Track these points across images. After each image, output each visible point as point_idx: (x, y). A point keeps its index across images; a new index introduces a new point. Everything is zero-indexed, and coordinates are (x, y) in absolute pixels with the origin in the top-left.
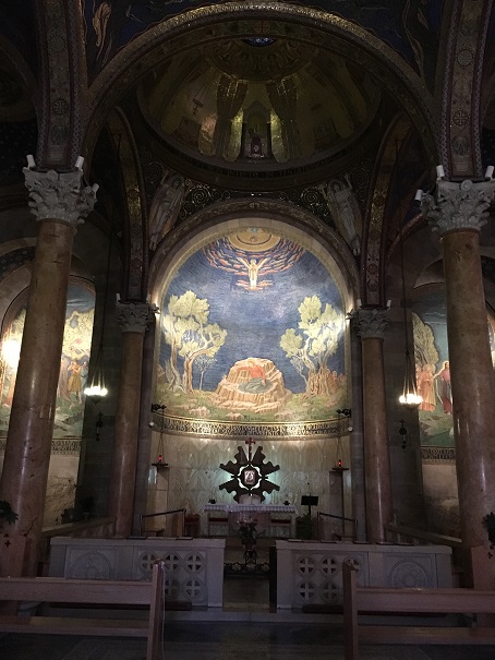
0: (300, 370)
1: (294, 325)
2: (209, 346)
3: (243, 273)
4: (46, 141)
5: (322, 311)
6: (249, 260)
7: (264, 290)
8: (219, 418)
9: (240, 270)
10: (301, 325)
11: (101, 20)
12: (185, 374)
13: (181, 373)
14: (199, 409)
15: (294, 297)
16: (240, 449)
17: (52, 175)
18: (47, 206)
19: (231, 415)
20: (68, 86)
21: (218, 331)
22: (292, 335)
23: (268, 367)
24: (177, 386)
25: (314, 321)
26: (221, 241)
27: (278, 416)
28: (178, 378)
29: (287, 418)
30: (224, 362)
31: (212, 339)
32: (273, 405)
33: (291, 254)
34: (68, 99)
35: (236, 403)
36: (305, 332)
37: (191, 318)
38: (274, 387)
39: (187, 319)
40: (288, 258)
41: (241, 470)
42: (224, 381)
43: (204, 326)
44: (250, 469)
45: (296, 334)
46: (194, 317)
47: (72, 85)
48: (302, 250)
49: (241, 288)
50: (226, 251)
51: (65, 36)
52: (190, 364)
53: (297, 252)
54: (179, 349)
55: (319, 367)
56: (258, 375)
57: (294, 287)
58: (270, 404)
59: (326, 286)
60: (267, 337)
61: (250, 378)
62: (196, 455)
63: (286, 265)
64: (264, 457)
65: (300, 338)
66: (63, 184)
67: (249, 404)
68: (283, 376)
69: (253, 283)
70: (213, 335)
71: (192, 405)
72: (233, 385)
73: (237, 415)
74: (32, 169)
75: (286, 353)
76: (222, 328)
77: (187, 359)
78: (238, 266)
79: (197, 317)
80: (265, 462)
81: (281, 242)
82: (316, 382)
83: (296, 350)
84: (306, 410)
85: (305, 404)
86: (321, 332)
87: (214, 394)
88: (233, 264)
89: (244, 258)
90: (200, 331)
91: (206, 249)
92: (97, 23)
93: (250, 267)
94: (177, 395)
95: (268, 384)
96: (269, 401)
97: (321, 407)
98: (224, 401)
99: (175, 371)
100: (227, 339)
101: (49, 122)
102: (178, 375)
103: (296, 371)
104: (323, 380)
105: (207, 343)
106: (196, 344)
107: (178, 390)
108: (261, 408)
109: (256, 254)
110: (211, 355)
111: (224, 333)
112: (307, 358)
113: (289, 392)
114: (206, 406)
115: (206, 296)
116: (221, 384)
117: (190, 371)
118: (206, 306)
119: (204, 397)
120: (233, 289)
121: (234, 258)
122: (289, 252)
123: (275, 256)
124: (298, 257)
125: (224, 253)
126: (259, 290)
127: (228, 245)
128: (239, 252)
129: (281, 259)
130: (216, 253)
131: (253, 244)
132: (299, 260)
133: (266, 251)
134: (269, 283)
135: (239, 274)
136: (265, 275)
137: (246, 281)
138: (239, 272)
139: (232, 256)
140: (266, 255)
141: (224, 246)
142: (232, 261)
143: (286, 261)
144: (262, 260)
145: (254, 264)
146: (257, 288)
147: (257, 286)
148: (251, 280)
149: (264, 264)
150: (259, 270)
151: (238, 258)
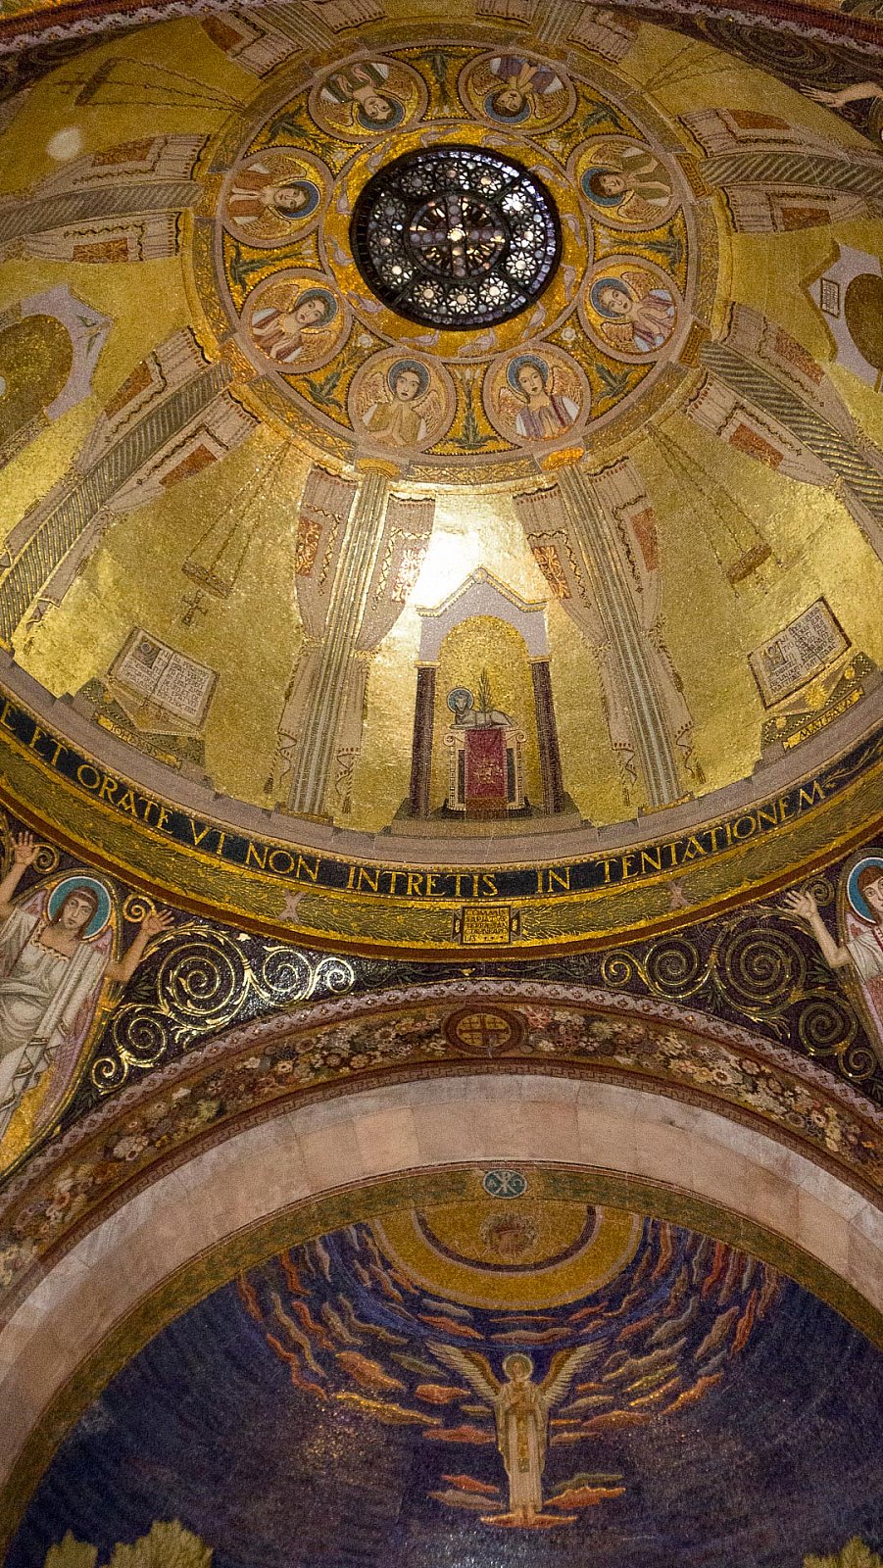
3: (471, 1434)
6: (496, 1359)
7: (582, 1526)
9: (452, 1413)
26: (339, 1244)
33: (708, 1312)
40: (696, 1331)
48: (756, 1281)
49: (458, 1517)
50: (369, 1303)
53: (739, 1299)
57: (740, 1500)
63: (692, 1377)
78: (438, 1392)
81: (649, 1245)
88: (410, 1378)
91: (260, 1288)
93: (503, 1397)
109: (530, 1321)
120: (415, 1525)
121: (415, 1346)
122: (692, 1302)
123: (627, 1332)
124: (742, 1323)
125: (362, 1318)
126: (556, 1528)
127: (378, 1268)
128: (441, 1314)
129: (659, 1345)
130: (318, 1317)
131: (509, 1268)
132: (754, 1341)
133: (579, 1305)
134: (610, 1485)
135: (444, 1435)
136: (584, 1440)
137: (486, 1480)
138: (447, 1426)
139: (403, 1334)
140: (579, 1326)
141: (356, 1275)
142: (407, 1360)
143: (687, 1352)
144: (560, 1355)
145: (525, 1379)
146: (546, 1517)
147: (545, 1510)
148: (513, 1475)
149: (576, 1379)
150: (553, 1413)
151: (436, 1349)
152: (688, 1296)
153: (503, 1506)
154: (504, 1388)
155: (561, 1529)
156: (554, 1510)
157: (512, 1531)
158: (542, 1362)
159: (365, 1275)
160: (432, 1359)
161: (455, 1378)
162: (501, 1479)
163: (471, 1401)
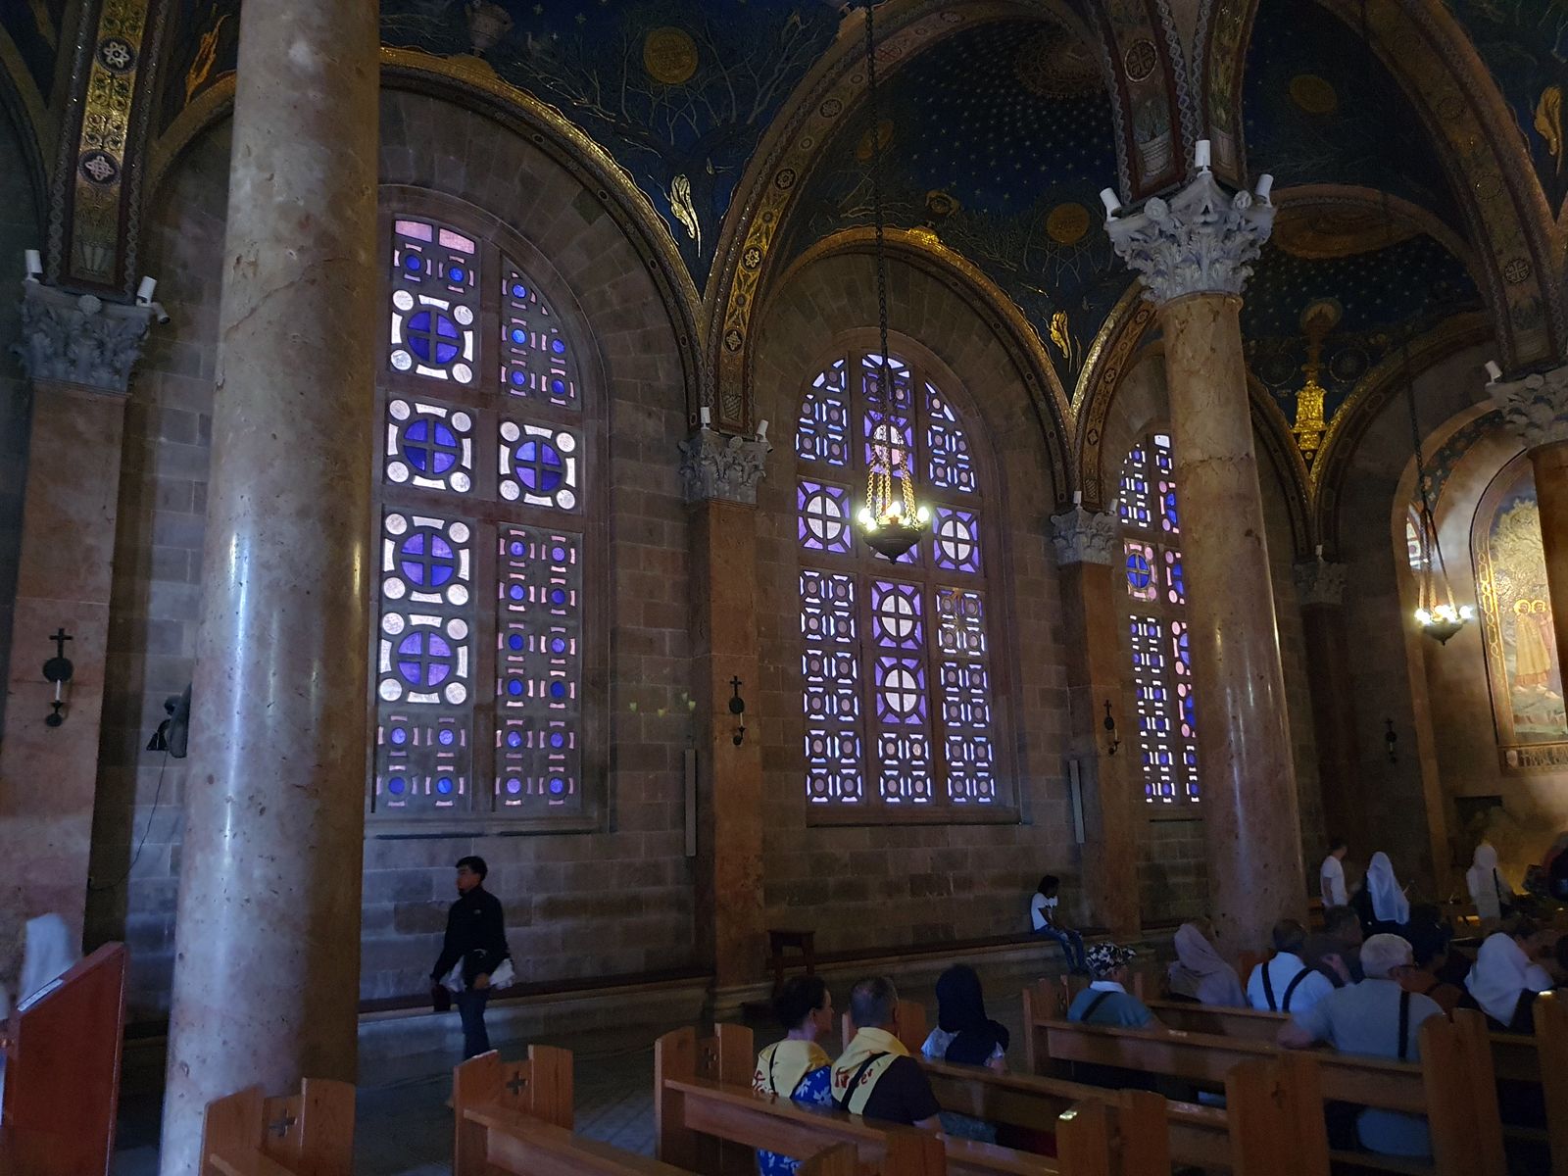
4: (1509, 330)
11: (1548, 115)
17: (1533, 381)
18: (1538, 427)
20: (1521, 236)
34: (1527, 255)
47: (1528, 234)
51: (1497, 171)
66: (1555, 386)
74: (1496, 380)
92: (1542, 124)
101: (1504, 303)
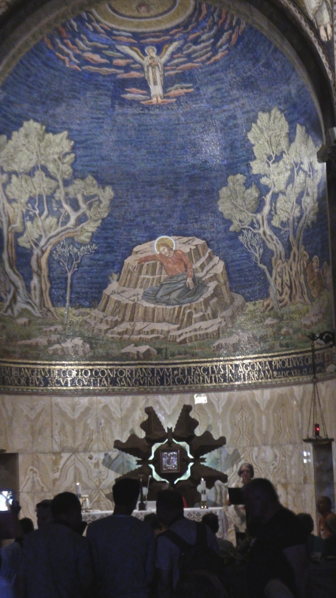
0: (257, 254)
1: (243, 168)
2: (81, 220)
3: (135, 74)
5: (291, 137)
6: (142, 49)
7: (178, 102)
8: (107, 357)
9: (127, 68)
10: (256, 167)
12: (35, 281)
13: (27, 279)
14: (68, 344)
15: (239, 114)
16: (150, 411)
19: (131, 349)
21: (94, 190)
22: (240, 188)
23: (197, 253)
24: (20, 305)
25: (278, 158)
26: (79, 19)
27: (219, 347)
28: (22, 290)
29: (236, 349)
30: (110, 249)
31: (83, 206)
32: (211, 326)
33: (221, 31)
35: (139, 325)
36: (264, 181)
37: (39, 173)
38: (210, 290)
39: (31, 173)
40: (217, 37)
41: (154, 449)
42: (114, 286)
43: (67, 183)
44: (170, 447)
45: (247, 185)
46: (44, 169)
48: (238, 23)
49: (132, 103)
50: (92, 36)
52: (44, 261)
53: (232, 27)
54: (18, 235)
55: (288, 248)
56: (179, 269)
57: (235, 93)
58: (203, 324)
59: (293, 91)
60: (193, 193)
61: (164, 276)
62: (68, 428)
63: (215, 53)
64: (195, 424)
65: (253, 192)
67: (164, 327)
68: (227, 267)
69: (156, 90)
70: (86, 199)
71: (54, 337)
72: (131, 292)
73: (143, 349)
75: (229, 222)
76: (102, 183)
77: (36, 251)
78: (122, 62)
79: (51, 167)
80: (198, 432)
82: (286, 278)
83: (247, 216)
84: (270, 331)
85: (269, 321)
86: (291, 180)
87: (96, 312)
88: (110, 58)
89: (131, 45)
90: (60, 195)
91: (52, 38)
93: (146, 61)
94: (23, 320)
95: (200, 285)
96: (203, 318)
97: (296, 325)
98: (116, 323)
99: (14, 277)
100: (114, 204)
102: (20, 283)
103: (249, 257)
104: (297, 273)
105: (73, 217)
106: (52, 220)
107: (23, 313)
108: (187, 332)
109: (155, 34)
110: (85, 238)
111: (108, 193)
112: (269, 232)
113: (239, 299)
114: (82, 336)
115: (64, 126)
116: (107, 292)
117: (45, 272)
118: (67, 145)
119: (75, 319)
120: (117, 107)
121: (112, 48)
122: (215, 28)
123: (192, 37)
124: (234, 36)
125: (90, 41)
126: (169, 103)
127: (95, 24)
128: (120, 35)
129: (203, 41)
130: (74, 44)
131: (145, 18)
132: (238, 42)
133: (172, 28)
134: (187, 88)
135: (125, 76)
136: (177, 74)
137: (142, 89)
138: (125, 73)
139: (107, 44)
140: (173, 35)
141: (87, 28)
142: (109, 53)
143: (214, 44)
144: (167, 46)
145: (154, 55)
146: (165, 100)
147: (165, 97)
148: (152, 87)
149: (173, 53)
150: (165, 65)
151: (119, 47)
152: (213, 26)
153: (148, 97)
154: (147, 59)
155: (171, 104)
156: (168, 97)
157: (153, 105)
158: (160, 49)
159: (90, 27)
160: (118, 51)
161: (127, 56)
162: (147, 88)
163: (133, 63)
